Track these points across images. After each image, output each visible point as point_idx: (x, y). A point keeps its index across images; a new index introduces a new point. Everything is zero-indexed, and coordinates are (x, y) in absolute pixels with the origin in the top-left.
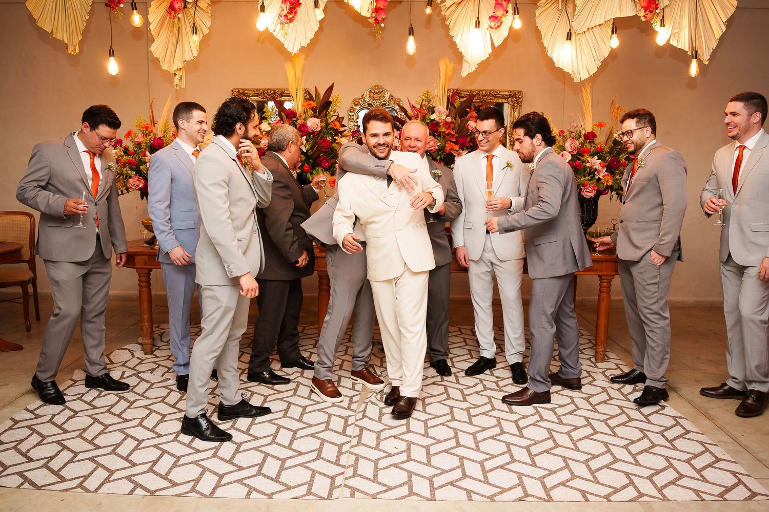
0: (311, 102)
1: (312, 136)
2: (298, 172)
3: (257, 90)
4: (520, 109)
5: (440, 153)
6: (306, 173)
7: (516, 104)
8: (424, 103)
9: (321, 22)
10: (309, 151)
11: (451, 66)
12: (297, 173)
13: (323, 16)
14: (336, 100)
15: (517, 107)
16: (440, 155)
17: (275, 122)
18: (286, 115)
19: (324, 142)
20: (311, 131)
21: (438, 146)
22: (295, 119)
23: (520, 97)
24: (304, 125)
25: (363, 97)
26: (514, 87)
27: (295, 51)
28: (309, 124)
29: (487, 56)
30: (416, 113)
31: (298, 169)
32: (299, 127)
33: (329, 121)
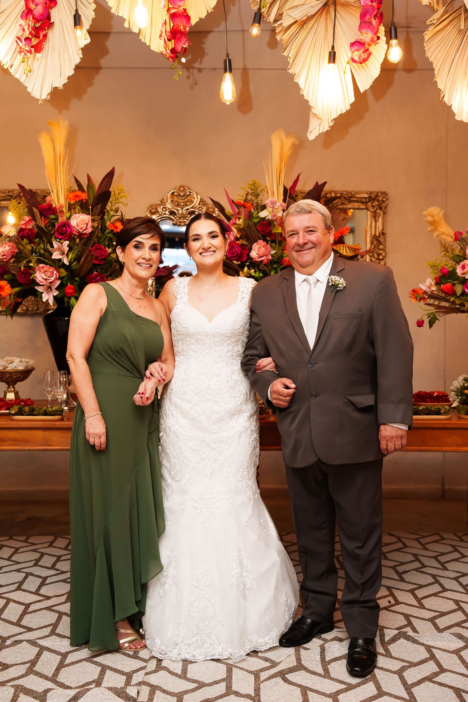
0: (79, 193)
1: (78, 240)
2: (55, 294)
3: (9, 192)
4: (384, 217)
5: (275, 266)
6: (70, 298)
7: (378, 211)
8: (249, 197)
9: (85, 50)
10: (74, 262)
11: (289, 142)
12: (55, 297)
13: (89, 40)
14: (119, 194)
15: (380, 215)
16: (275, 269)
17: (23, 222)
18: (40, 212)
19: (97, 249)
20: (76, 234)
21: (272, 256)
22: (52, 217)
23: (384, 199)
24: (67, 225)
25: (162, 202)
26: (375, 187)
27: (44, 97)
28: (74, 222)
29: (348, 108)
30: (237, 211)
31: (54, 290)
32: (59, 227)
33: (108, 223)
